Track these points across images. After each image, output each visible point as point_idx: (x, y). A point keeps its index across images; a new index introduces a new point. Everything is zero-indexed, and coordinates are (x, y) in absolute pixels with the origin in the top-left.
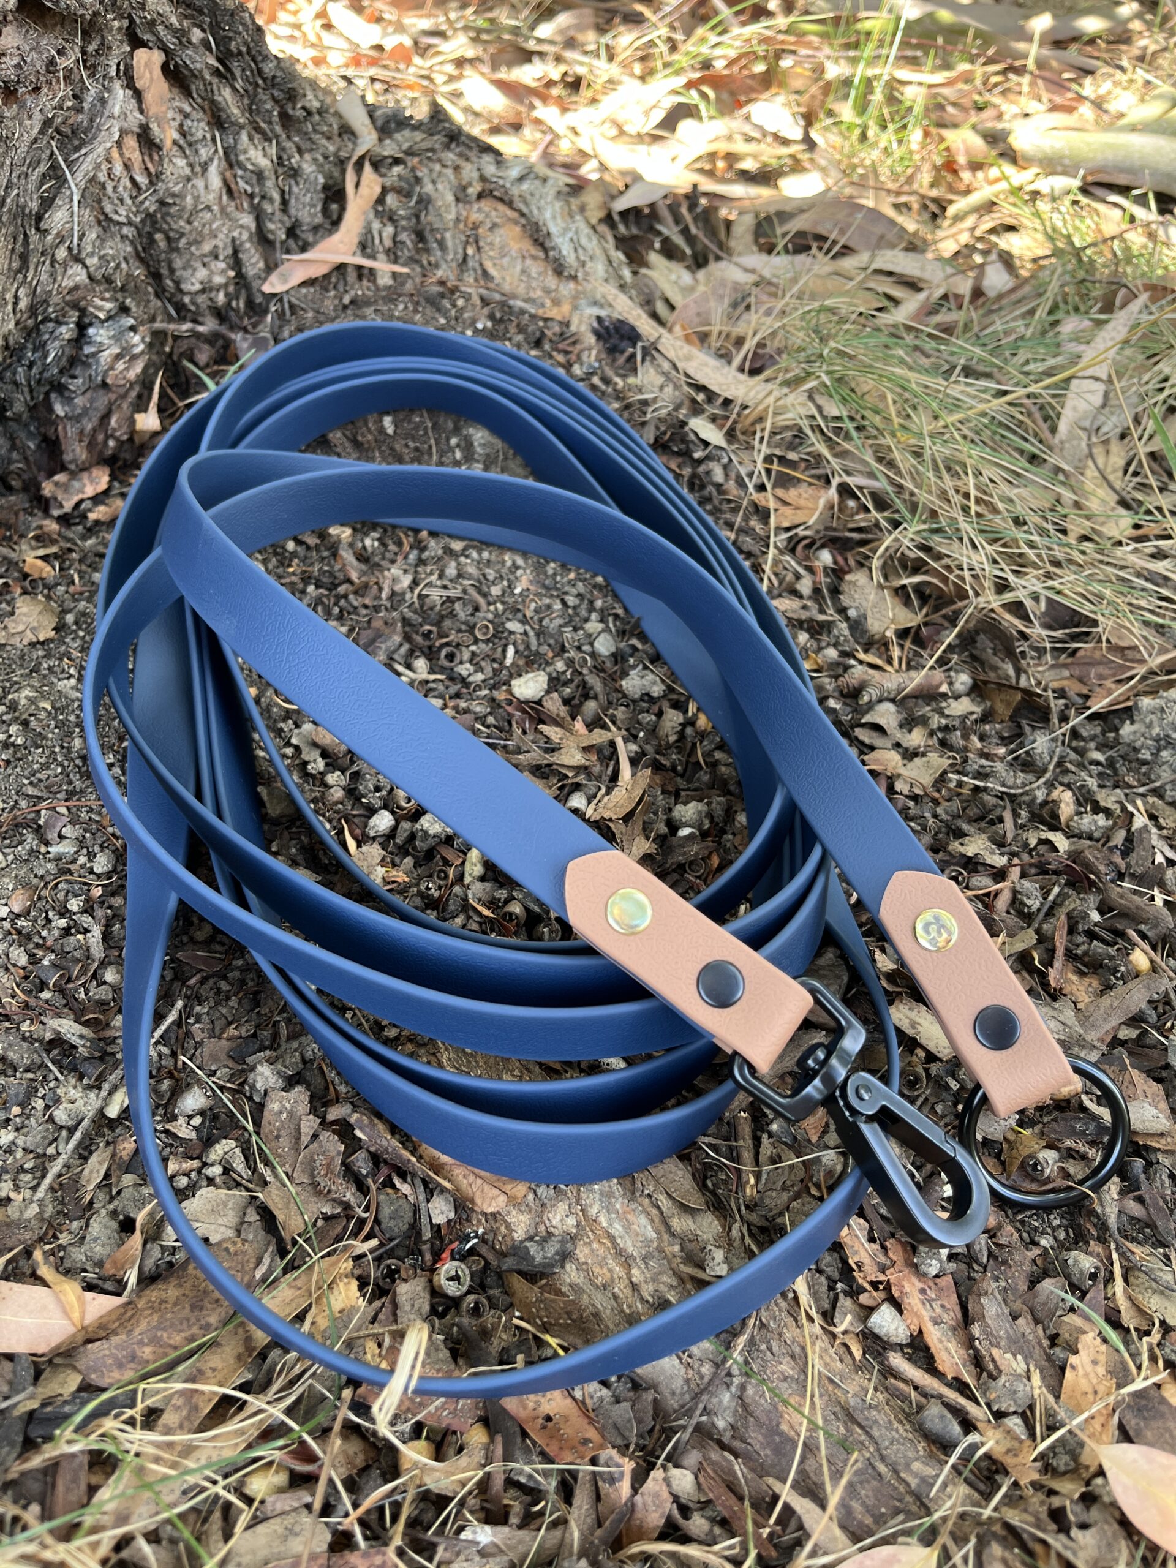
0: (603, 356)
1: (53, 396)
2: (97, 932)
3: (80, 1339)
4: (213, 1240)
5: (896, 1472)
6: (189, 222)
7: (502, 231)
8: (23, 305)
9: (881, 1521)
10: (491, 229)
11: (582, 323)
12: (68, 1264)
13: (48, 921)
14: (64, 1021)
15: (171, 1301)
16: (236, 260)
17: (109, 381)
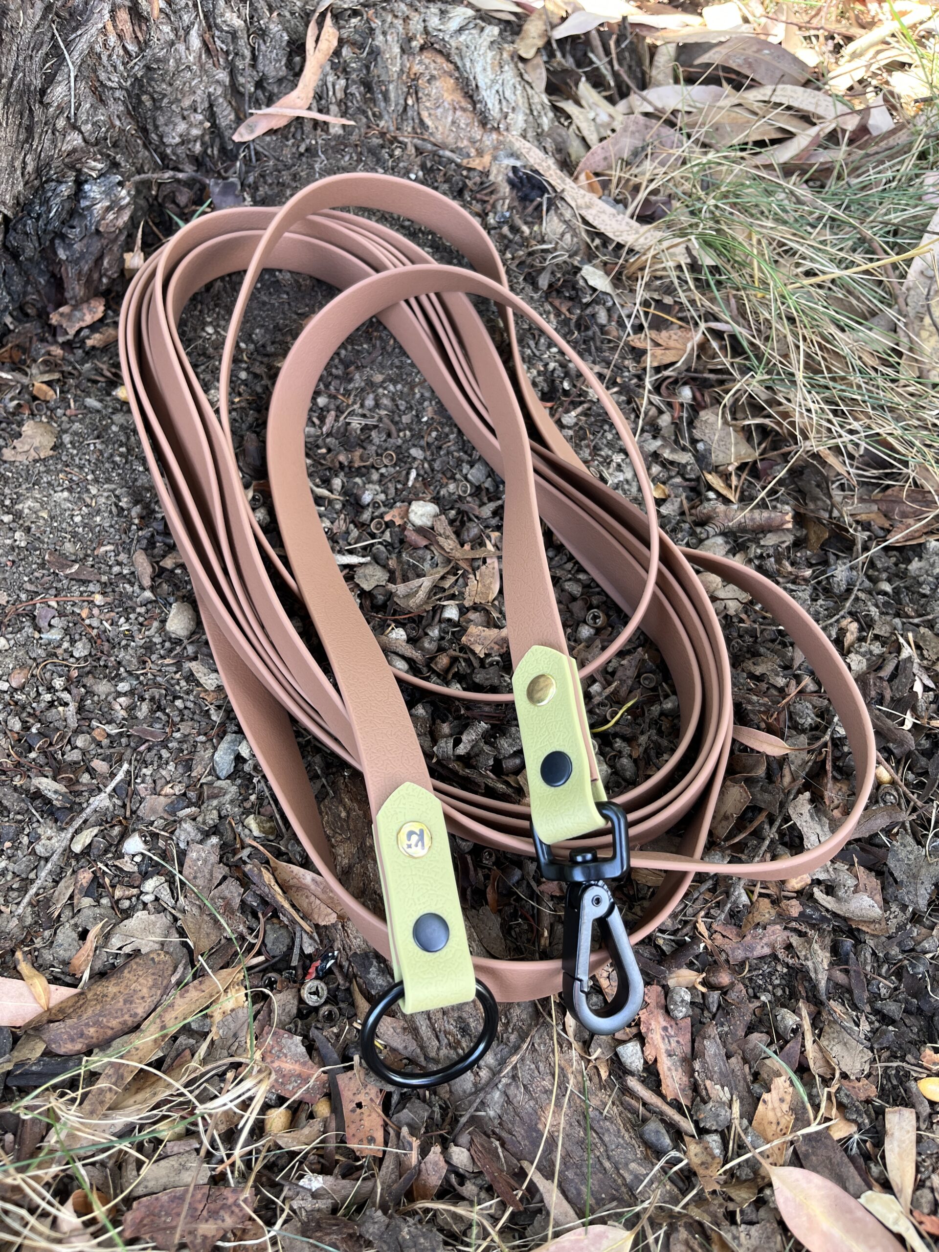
0: (516, 204)
1: (57, 241)
2: (72, 707)
3: (45, 1019)
4: (143, 952)
5: (617, 1169)
6: (171, 85)
7: (438, 83)
8: (30, 168)
9: (600, 1203)
10: (429, 81)
11: (499, 176)
12: (40, 961)
13: (39, 694)
14: (44, 780)
15: (110, 996)
16: (211, 115)
17: (101, 229)
